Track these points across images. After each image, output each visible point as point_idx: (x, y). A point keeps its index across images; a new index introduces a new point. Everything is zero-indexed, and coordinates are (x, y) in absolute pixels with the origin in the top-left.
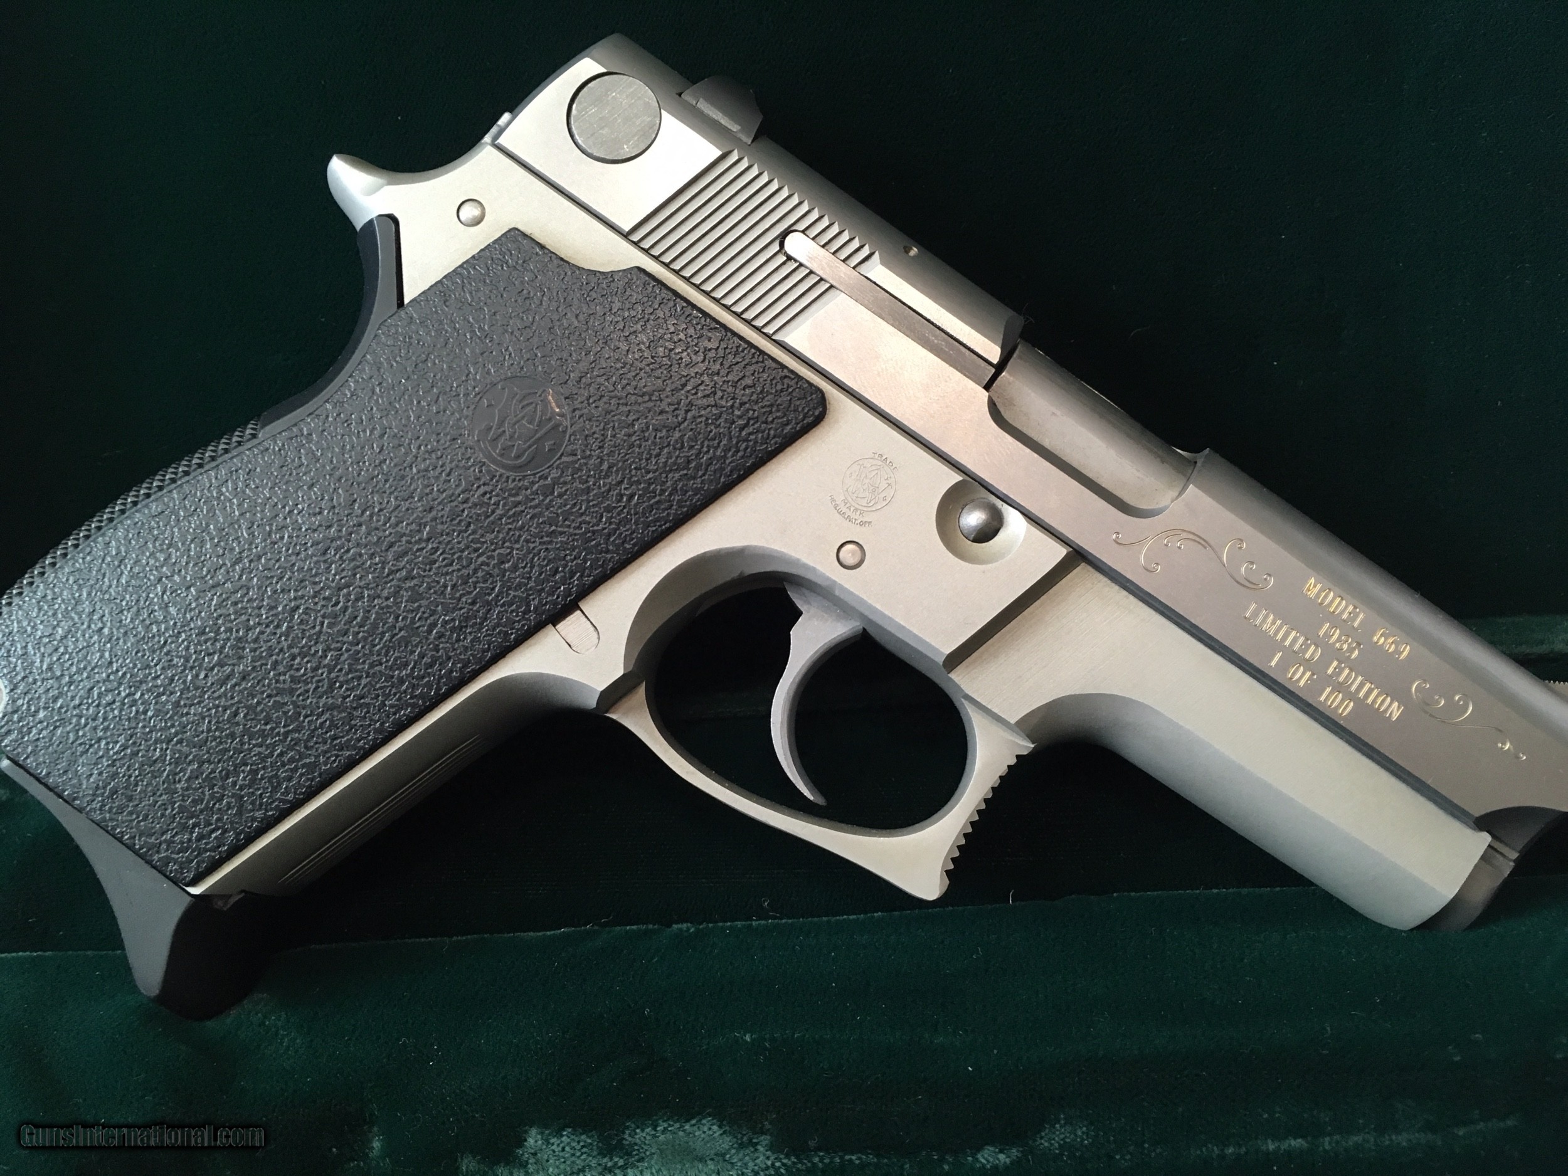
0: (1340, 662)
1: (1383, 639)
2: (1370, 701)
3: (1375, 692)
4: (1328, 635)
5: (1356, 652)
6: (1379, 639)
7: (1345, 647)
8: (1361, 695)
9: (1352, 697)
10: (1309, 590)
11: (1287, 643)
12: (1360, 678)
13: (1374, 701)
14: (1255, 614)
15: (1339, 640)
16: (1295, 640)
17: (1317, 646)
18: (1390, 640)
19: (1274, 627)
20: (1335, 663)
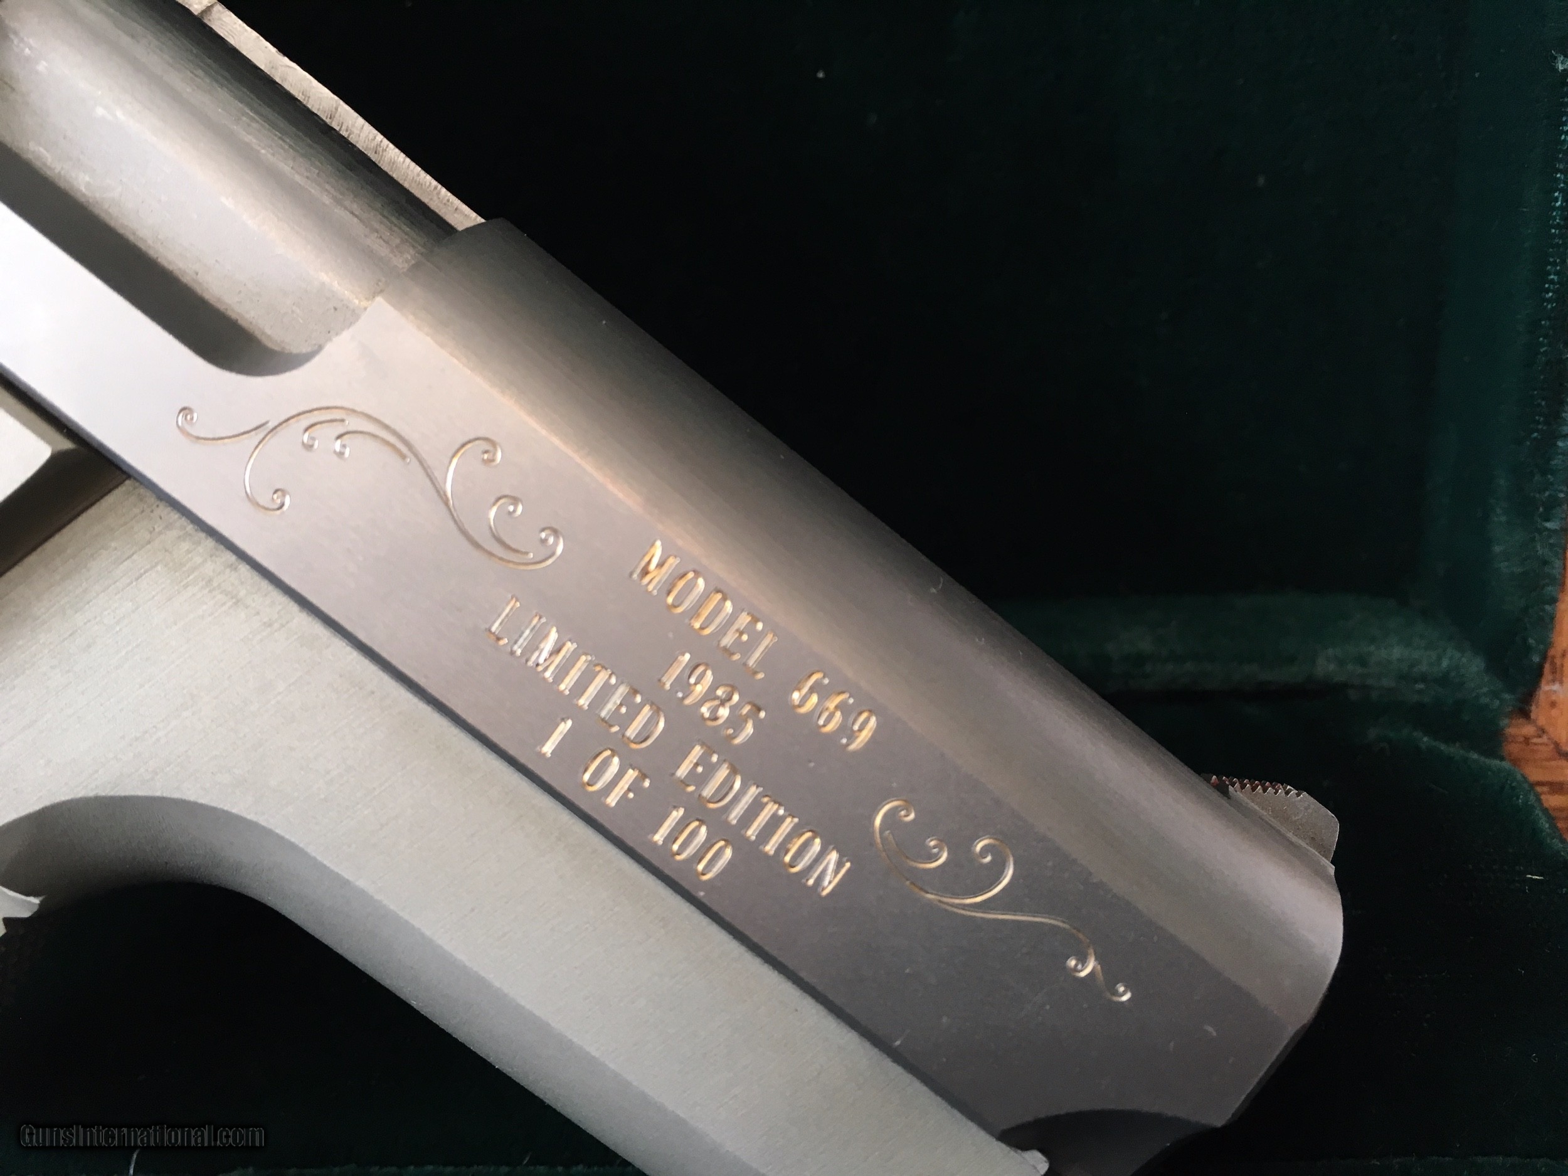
0: (709, 751)
1: (814, 699)
2: (770, 848)
3: (788, 825)
4: (683, 684)
5: (749, 729)
6: (804, 700)
7: (724, 712)
8: (752, 833)
9: (733, 836)
10: (645, 572)
11: (584, 702)
12: (753, 791)
13: (783, 848)
14: (514, 627)
15: (709, 695)
16: (606, 691)
17: (657, 711)
18: (832, 704)
19: (558, 659)
20: (697, 751)
